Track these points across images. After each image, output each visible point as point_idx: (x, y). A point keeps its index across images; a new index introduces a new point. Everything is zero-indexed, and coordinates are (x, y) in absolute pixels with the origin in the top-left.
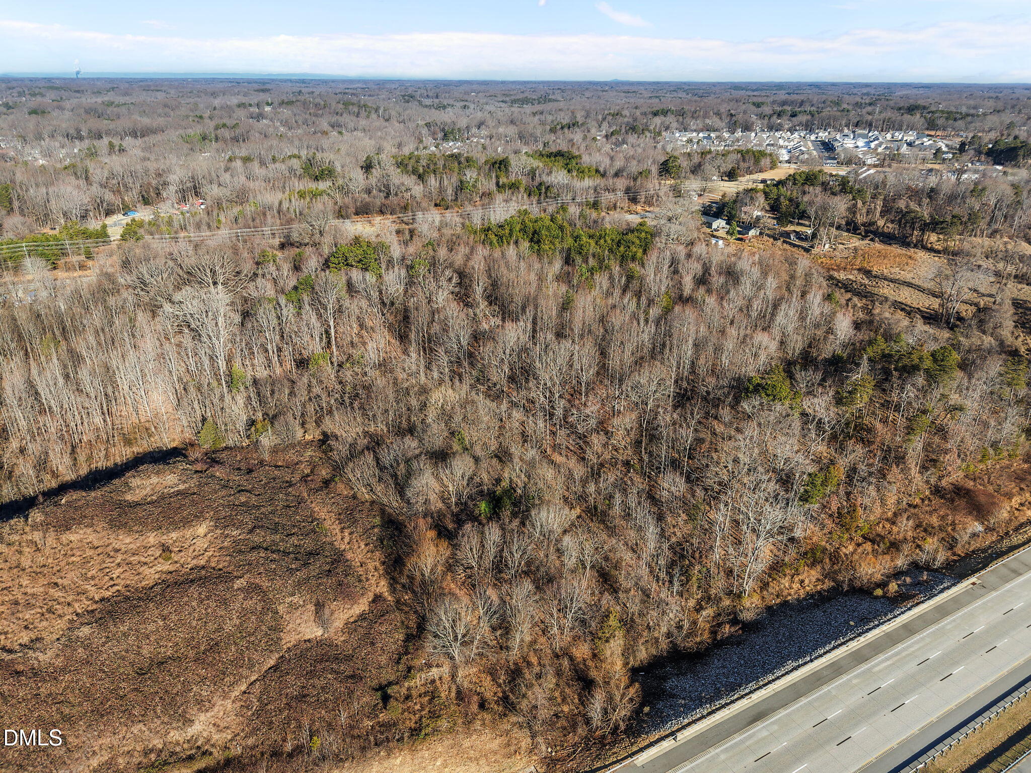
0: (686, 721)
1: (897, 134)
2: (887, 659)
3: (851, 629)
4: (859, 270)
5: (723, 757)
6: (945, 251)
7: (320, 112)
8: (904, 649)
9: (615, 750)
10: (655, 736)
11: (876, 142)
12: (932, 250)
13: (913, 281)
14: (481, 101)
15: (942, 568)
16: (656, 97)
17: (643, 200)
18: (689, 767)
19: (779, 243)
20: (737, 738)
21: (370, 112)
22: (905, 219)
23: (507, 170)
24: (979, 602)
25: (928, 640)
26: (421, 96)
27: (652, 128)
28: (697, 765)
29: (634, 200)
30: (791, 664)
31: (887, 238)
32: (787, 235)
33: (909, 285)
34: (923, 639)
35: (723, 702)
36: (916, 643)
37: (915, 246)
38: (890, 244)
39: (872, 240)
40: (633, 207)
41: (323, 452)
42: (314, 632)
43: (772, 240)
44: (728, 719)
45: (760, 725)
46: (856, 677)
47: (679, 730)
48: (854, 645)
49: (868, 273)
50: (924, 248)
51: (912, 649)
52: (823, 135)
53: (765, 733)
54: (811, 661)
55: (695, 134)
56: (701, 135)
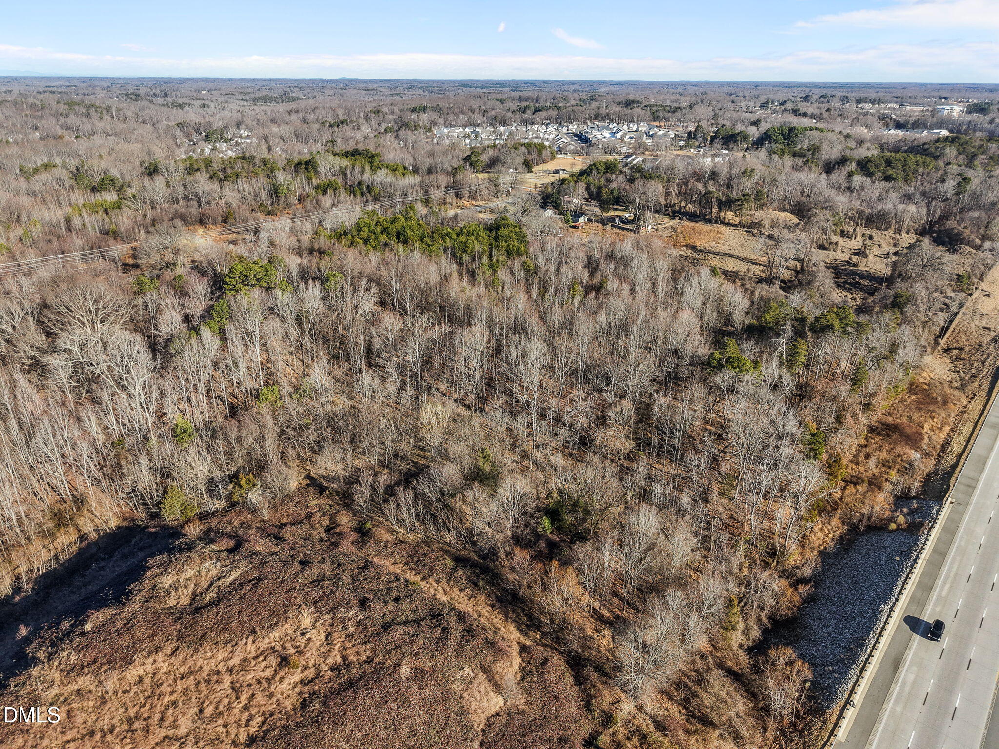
0: (850, 686)
1: (631, 125)
2: (945, 583)
3: (901, 563)
4: (687, 246)
5: (899, 709)
6: (741, 225)
7: (39, 113)
8: (949, 570)
9: (815, 733)
10: (837, 708)
11: (621, 133)
12: (729, 224)
13: (731, 252)
14: (219, 99)
15: (920, 495)
16: (397, 94)
17: (467, 195)
18: (881, 728)
19: (609, 227)
20: (896, 688)
21: (102, 113)
22: (705, 199)
23: (316, 172)
24: (966, 518)
25: (958, 559)
26: (147, 94)
27: (421, 124)
28: (886, 724)
29: (459, 196)
30: (886, 608)
31: (692, 217)
32: (612, 219)
33: (731, 256)
34: (954, 559)
35: (863, 658)
36: (952, 563)
37: (716, 222)
38: (696, 222)
39: (680, 219)
40: (460, 202)
41: (328, 498)
42: (496, 703)
43: (601, 225)
44: (877, 673)
45: (903, 671)
46: (935, 605)
47: (850, 696)
48: (915, 577)
49: (694, 248)
50: (723, 223)
51: (954, 569)
52: (573, 128)
53: (911, 677)
54: (897, 600)
55: (461, 129)
56: (467, 130)
